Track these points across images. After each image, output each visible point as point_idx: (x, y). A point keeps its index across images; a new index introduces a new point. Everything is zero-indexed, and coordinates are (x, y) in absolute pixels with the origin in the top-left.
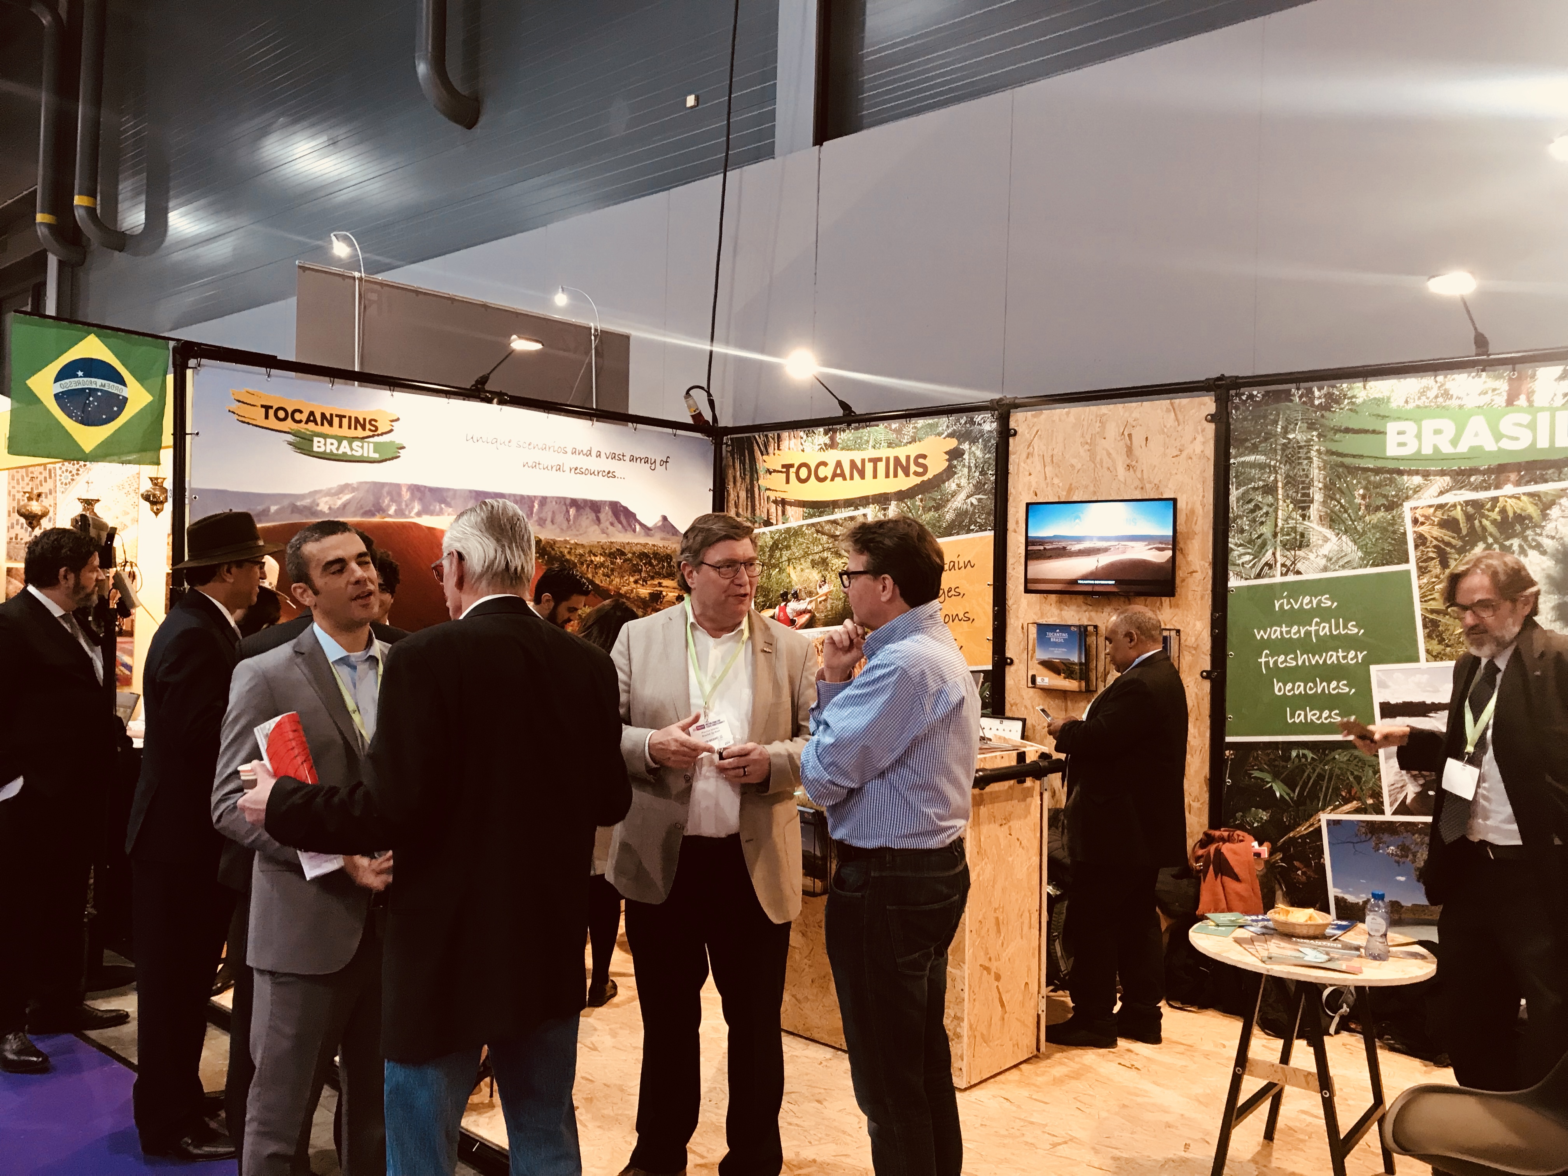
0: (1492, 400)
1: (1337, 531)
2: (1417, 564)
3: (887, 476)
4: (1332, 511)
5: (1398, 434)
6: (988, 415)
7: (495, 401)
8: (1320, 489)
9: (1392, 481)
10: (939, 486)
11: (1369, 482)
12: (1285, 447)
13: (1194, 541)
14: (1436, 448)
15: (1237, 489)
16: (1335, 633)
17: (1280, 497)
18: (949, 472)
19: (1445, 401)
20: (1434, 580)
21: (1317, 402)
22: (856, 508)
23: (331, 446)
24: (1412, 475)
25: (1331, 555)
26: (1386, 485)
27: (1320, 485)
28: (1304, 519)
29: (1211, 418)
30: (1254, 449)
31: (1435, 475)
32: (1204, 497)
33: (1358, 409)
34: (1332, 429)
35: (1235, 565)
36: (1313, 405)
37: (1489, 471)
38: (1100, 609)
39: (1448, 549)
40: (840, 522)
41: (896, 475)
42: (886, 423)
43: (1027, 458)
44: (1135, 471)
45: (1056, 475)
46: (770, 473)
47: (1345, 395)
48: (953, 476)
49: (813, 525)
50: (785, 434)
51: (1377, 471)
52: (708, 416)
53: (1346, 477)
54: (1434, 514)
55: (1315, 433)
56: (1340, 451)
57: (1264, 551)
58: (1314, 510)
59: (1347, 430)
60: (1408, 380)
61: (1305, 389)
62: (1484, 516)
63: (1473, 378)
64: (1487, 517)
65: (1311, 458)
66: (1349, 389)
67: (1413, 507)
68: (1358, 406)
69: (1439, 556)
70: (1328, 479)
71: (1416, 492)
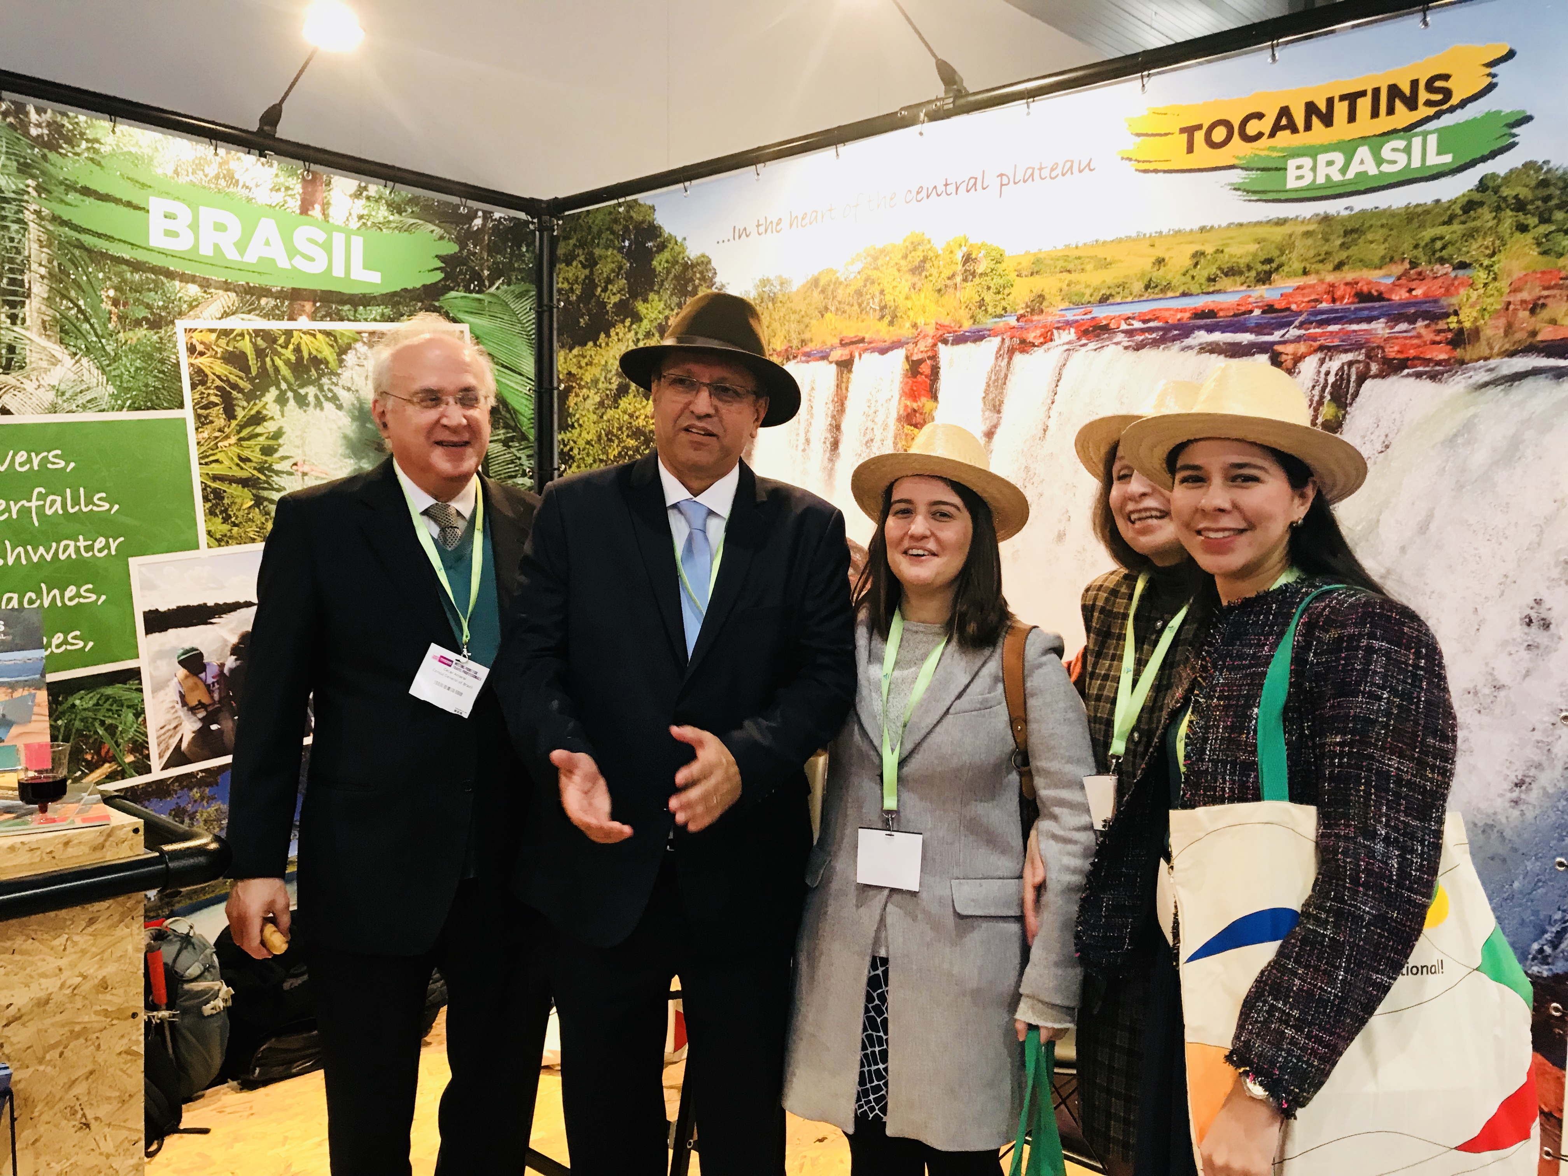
0: (285, 202)
1: (74, 350)
2: (195, 410)
4: (63, 316)
8: (42, 277)
9: (158, 285)
11: (124, 281)
16: (71, 511)
19: (228, 186)
20: (217, 434)
21: (34, 131)
24: (187, 282)
25: (62, 387)
26: (150, 290)
27: (43, 271)
28: (14, 323)
31: (216, 288)
33: (103, 163)
36: (26, 133)
37: (282, 295)
39: (234, 393)
47: (82, 134)
51: (137, 266)
53: (86, 266)
54: (216, 343)
55: (30, 182)
58: (33, 310)
59: (86, 191)
61: (11, 102)
62: (275, 353)
64: (279, 355)
65: (26, 223)
66: (89, 127)
67: (188, 327)
68: (103, 157)
69: (223, 402)
70: (55, 263)
71: (192, 307)
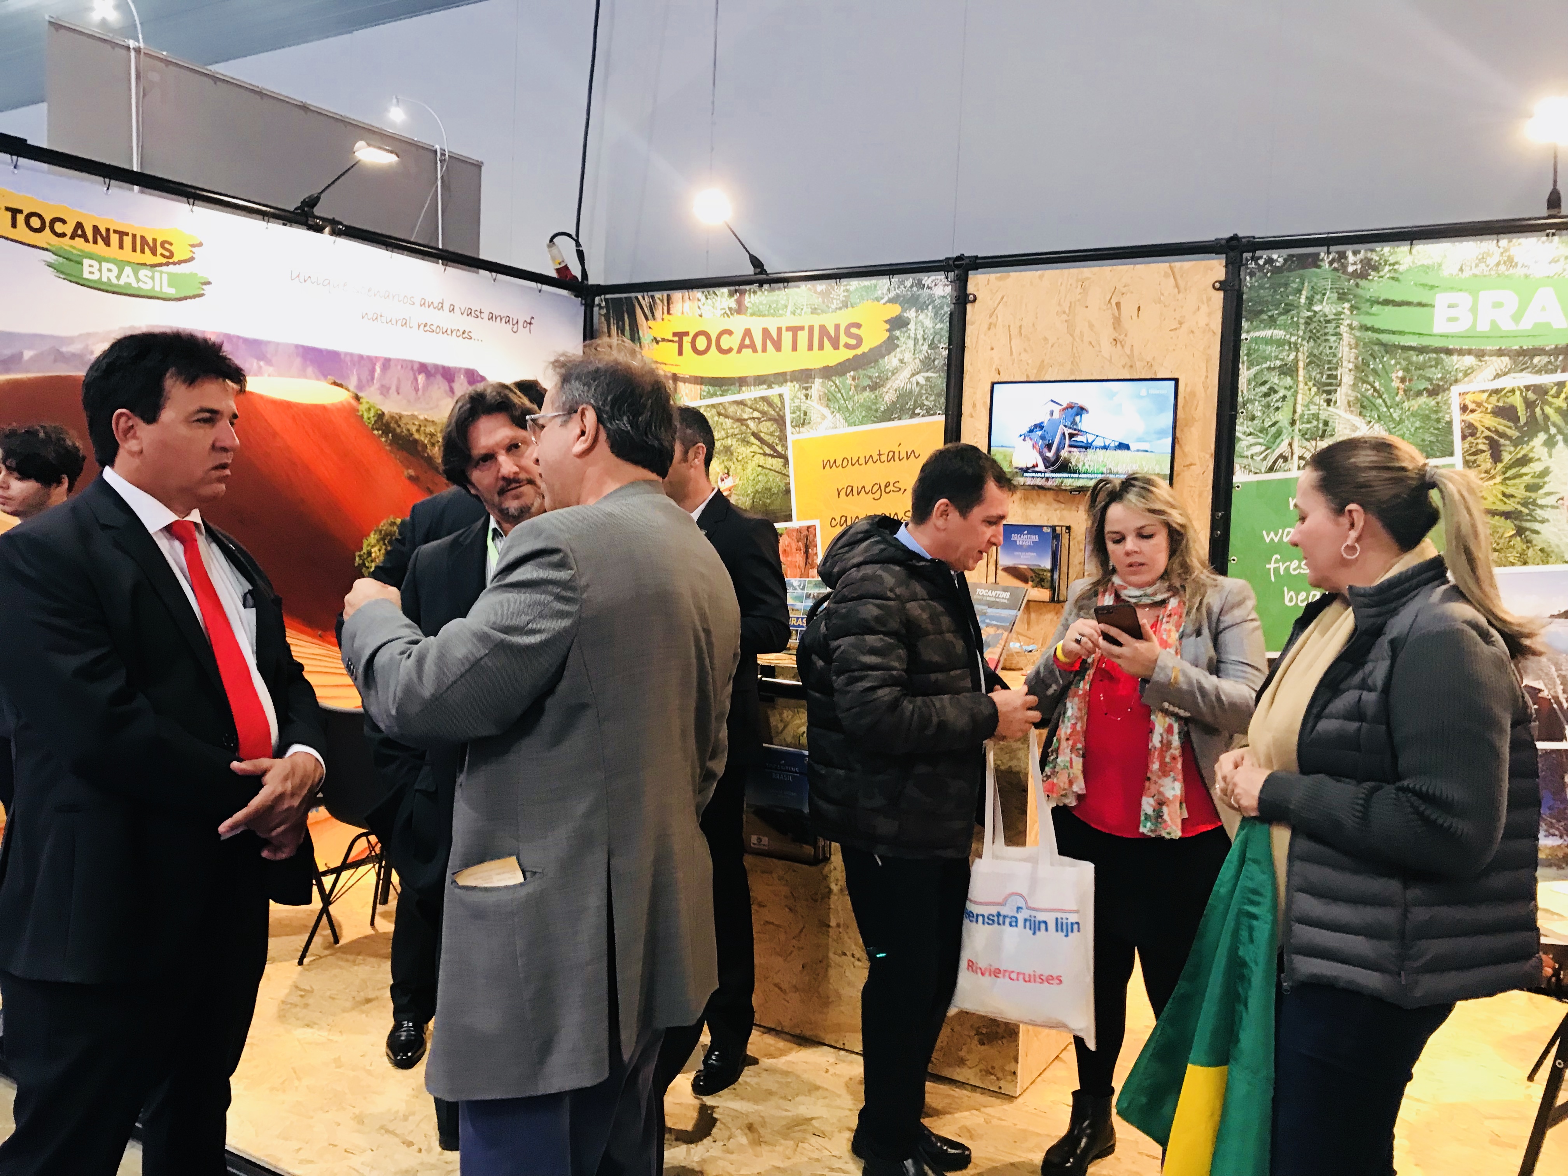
1: (1369, 419)
2: (1464, 457)
3: (810, 348)
4: (1363, 396)
5: (1449, 307)
6: (940, 277)
7: (327, 230)
8: (1350, 370)
9: (1438, 362)
10: (876, 361)
11: (1410, 363)
12: (1309, 321)
13: (1193, 429)
14: (1494, 323)
15: (1248, 369)
17: (1301, 378)
18: (890, 345)
19: (1508, 270)
20: (1483, 475)
21: (1350, 269)
22: (770, 386)
23: (108, 273)
24: (1464, 355)
26: (1431, 366)
27: (1351, 366)
28: (1329, 405)
29: (1223, 286)
30: (1272, 322)
31: (1491, 356)
32: (1207, 377)
33: (1400, 277)
34: (1368, 300)
35: (1242, 457)
36: (1345, 272)
37: (1556, 352)
38: (1074, 508)
39: (1502, 441)
40: (749, 403)
41: (821, 347)
42: (810, 284)
43: (989, 329)
44: (1123, 346)
45: (1025, 350)
46: (657, 342)
47: (1386, 261)
48: (894, 349)
49: (713, 406)
50: (677, 295)
51: (1421, 350)
52: (576, 271)
53: (1383, 357)
54: (1487, 401)
55: (1347, 305)
56: (1376, 326)
57: (1278, 441)
58: (1343, 394)
59: (1387, 302)
60: (1465, 243)
61: (1337, 252)
62: (1546, 403)
63: (1543, 242)
64: (1550, 404)
65: (1340, 334)
66: (1391, 254)
67: (1462, 392)
68: (1401, 274)
69: (1491, 448)
70: (1360, 359)
71: (1466, 374)
